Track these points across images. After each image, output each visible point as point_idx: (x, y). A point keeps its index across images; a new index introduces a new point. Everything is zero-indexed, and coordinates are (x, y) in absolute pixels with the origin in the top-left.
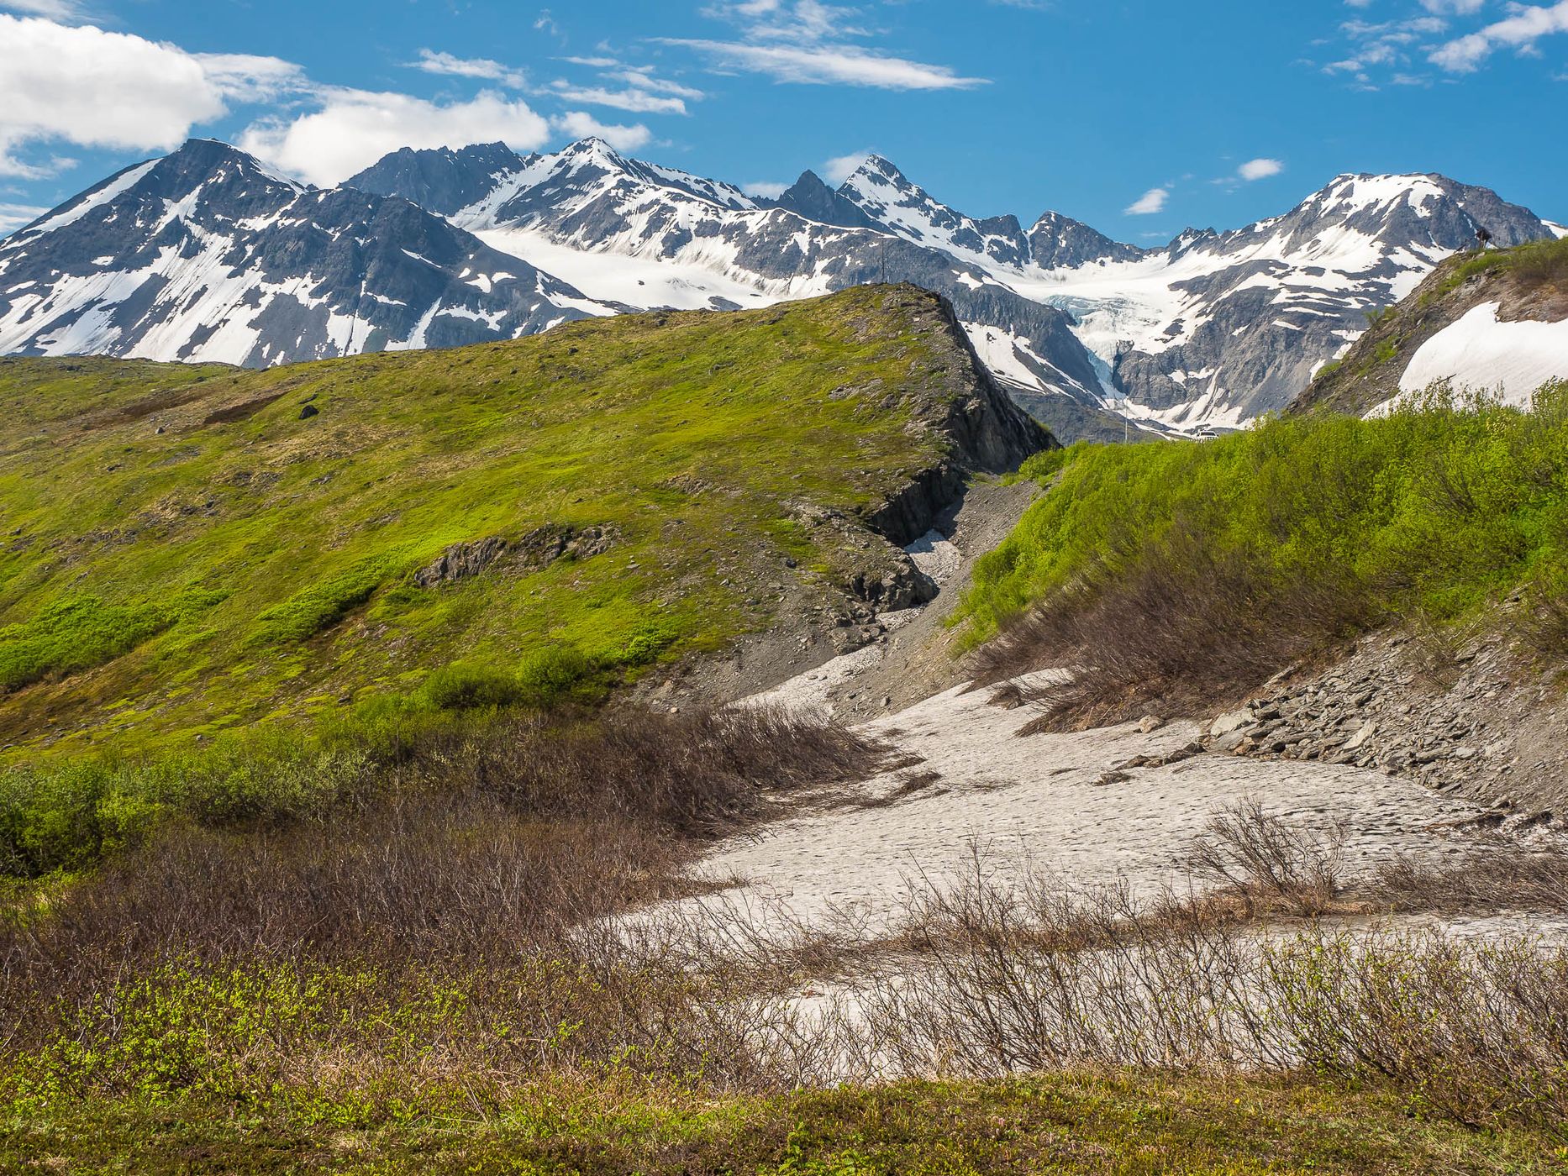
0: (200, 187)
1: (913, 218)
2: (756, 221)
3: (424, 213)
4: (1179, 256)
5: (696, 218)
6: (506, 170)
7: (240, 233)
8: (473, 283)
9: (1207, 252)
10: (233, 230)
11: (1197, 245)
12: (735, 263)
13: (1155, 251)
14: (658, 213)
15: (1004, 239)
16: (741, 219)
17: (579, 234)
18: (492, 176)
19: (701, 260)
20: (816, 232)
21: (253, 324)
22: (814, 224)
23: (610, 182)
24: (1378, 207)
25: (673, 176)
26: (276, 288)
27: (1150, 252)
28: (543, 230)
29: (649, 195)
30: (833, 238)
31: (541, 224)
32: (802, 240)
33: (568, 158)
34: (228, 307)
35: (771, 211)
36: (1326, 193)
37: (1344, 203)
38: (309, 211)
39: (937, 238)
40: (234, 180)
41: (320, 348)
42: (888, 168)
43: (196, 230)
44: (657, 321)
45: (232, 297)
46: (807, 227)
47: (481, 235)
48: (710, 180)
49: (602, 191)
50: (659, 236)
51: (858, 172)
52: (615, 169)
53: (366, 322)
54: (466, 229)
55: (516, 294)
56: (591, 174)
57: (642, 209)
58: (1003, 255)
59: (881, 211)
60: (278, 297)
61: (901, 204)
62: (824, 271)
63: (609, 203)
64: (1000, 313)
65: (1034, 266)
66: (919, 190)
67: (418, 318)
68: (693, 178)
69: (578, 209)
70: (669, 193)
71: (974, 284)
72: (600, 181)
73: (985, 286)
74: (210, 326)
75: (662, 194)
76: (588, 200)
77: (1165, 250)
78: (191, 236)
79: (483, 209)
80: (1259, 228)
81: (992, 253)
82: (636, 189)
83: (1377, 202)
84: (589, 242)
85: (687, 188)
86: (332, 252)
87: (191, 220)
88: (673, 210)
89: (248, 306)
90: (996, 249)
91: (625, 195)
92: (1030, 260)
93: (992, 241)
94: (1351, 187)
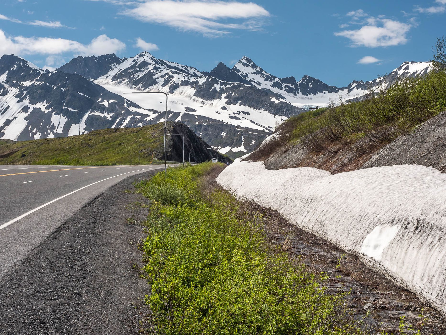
0: (8, 71)
1: (258, 78)
2: (202, 80)
3: (85, 79)
4: (351, 90)
5: (181, 80)
6: (115, 63)
7: (21, 87)
8: (102, 103)
9: (360, 89)
10: (19, 86)
11: (358, 87)
12: (194, 95)
13: (343, 89)
14: (168, 78)
15: (290, 85)
16: (196, 80)
17: (140, 86)
18: (110, 66)
19: (182, 94)
20: (222, 84)
21: (25, 119)
22: (222, 81)
23: (151, 67)
24: (417, 73)
25: (173, 65)
26: (34, 106)
27: (341, 89)
28: (128, 84)
29: (165, 72)
30: (228, 86)
31: (127, 82)
32: (217, 87)
33: (136, 59)
34: (17, 113)
35: (207, 77)
36: (400, 68)
37: (406, 72)
38: (45, 79)
39: (267, 85)
40: (20, 68)
41: (49, 127)
42: (249, 61)
43: (6, 86)
44: (114, 131)
45: (18, 109)
46: (219, 82)
47: (105, 87)
48: (186, 66)
49: (149, 70)
50: (168, 86)
51: (239, 62)
52: (153, 63)
53: (65, 117)
54: (100, 85)
55: (117, 107)
56: (145, 64)
57: (162, 76)
58: (290, 91)
59: (247, 76)
60: (35, 109)
61: (254, 73)
62: (225, 98)
63: (150, 74)
64: (286, 111)
65: (300, 94)
66: (260, 68)
67: (83, 116)
68: (180, 65)
69: (140, 77)
70: (171, 71)
71: (277, 102)
72: (148, 67)
73: (281, 102)
74: (10, 119)
75: (169, 72)
76: (144, 74)
77: (346, 88)
78: (4, 88)
79: (107, 77)
80: (378, 80)
81: (286, 90)
82: (160, 70)
83: (417, 72)
84: (143, 88)
85: (178, 69)
86: (53, 93)
87: (5, 83)
88: (173, 77)
89: (24, 113)
90: (287, 88)
91: (156, 72)
92: (299, 92)
93: (286, 86)
94: (408, 66)
